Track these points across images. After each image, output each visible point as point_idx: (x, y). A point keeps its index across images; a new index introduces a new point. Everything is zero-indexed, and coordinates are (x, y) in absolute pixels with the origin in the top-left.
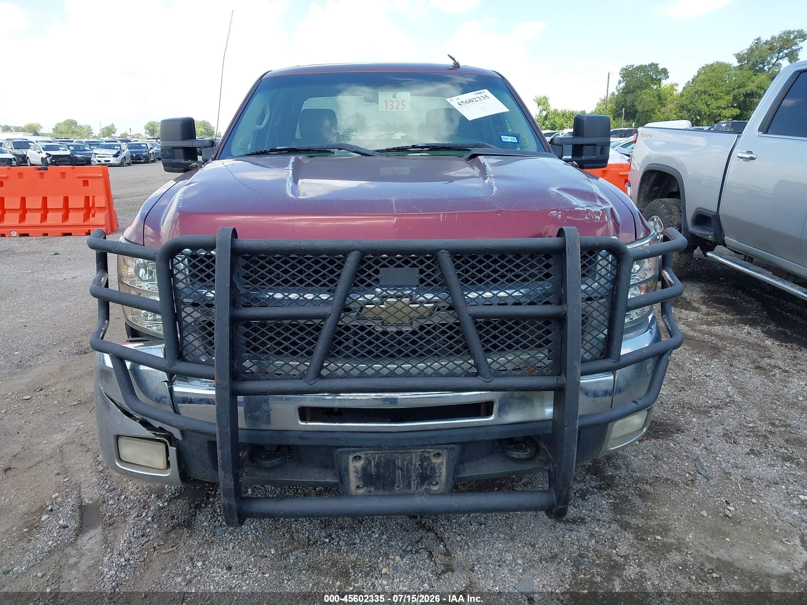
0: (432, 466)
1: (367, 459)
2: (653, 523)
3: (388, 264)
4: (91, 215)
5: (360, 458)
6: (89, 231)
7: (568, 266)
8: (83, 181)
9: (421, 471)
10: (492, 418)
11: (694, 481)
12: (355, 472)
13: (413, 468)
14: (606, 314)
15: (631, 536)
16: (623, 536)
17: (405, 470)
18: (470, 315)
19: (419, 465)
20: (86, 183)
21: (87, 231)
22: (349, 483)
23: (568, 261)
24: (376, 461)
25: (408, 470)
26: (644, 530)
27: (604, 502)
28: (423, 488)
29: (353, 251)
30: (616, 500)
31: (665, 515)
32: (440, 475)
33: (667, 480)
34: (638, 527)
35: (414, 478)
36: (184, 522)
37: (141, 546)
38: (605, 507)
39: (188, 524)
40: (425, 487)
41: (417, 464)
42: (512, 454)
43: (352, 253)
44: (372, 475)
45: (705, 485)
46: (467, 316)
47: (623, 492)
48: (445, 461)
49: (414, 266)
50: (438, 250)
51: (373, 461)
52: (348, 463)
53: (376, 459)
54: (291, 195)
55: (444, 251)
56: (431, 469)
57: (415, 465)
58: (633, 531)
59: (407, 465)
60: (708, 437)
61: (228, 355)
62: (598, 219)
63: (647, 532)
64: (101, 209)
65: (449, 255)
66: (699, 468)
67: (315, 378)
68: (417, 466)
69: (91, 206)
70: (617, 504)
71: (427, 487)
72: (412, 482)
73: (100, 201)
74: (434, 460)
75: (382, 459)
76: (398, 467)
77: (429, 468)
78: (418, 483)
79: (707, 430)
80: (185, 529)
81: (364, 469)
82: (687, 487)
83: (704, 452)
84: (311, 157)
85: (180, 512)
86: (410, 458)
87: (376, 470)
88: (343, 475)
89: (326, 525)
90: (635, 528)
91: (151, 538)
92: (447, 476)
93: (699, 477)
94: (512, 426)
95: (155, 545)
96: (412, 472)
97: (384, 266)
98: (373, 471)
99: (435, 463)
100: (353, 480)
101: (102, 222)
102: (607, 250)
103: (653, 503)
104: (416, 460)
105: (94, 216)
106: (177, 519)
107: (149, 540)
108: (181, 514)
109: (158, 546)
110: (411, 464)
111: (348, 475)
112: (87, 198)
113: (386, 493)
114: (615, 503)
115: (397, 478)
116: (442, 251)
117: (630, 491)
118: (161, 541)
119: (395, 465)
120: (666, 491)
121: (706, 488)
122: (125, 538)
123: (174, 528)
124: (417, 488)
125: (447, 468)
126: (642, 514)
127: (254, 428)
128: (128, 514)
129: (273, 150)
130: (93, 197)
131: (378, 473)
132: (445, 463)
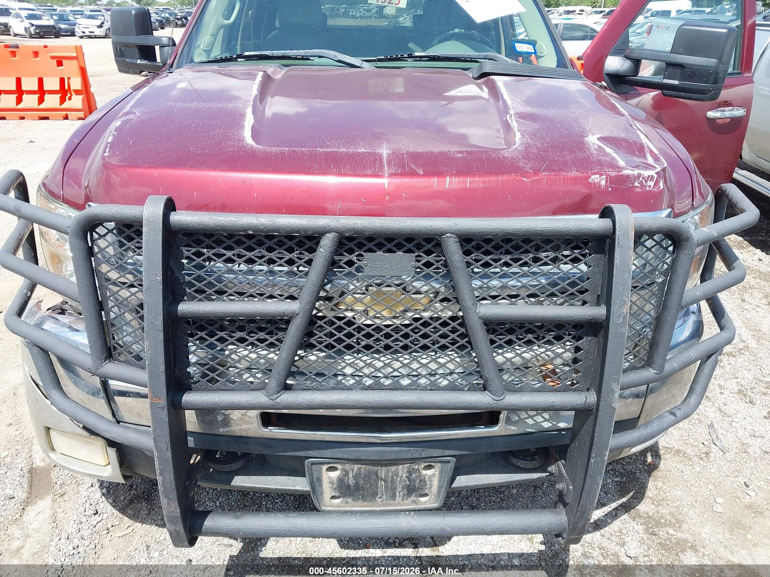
0: (422, 478)
1: (344, 470)
2: (664, 511)
3: (375, 248)
4: (67, 97)
5: (335, 469)
6: (67, 115)
7: (617, 261)
8: (57, 61)
9: (408, 483)
10: (496, 428)
11: (708, 454)
12: (329, 483)
13: (399, 479)
14: (652, 313)
15: (640, 528)
16: (631, 528)
17: (389, 482)
18: (480, 318)
19: (406, 476)
20: (60, 64)
21: (64, 116)
22: (322, 494)
23: (617, 255)
24: (355, 472)
25: (392, 481)
26: (655, 520)
27: (610, 481)
28: (410, 500)
29: (329, 232)
30: (622, 478)
31: (678, 500)
32: (431, 487)
33: (678, 451)
34: (649, 516)
35: (400, 489)
36: (144, 492)
37: (92, 527)
38: (610, 486)
39: (148, 496)
40: (412, 498)
41: (404, 476)
42: (517, 462)
43: (328, 235)
44: (349, 486)
45: (721, 460)
46: (476, 318)
47: (630, 467)
48: (437, 473)
49: (409, 251)
50: (442, 234)
51: (351, 472)
52: (321, 473)
53: (355, 470)
54: (249, 141)
55: (451, 235)
56: (421, 481)
57: (402, 477)
58: (642, 521)
59: (392, 477)
60: (721, 393)
61: (164, 368)
62: (650, 186)
63: (658, 523)
64: (77, 92)
65: (457, 240)
66: (714, 437)
67: (279, 392)
68: (404, 477)
69: (66, 88)
70: (624, 483)
71: (415, 499)
72: (398, 494)
73: (76, 83)
74: (425, 472)
75: (363, 470)
76: (381, 478)
77: (418, 480)
78: (404, 495)
79: (720, 384)
80: (144, 503)
81: (341, 480)
82: (701, 463)
83: (718, 415)
84: (286, 66)
85: (140, 481)
86: (396, 470)
87: (354, 481)
88: (315, 483)
89: (300, 503)
90: (645, 518)
91: (105, 516)
92: (440, 488)
93: (714, 449)
94: (521, 437)
95: (109, 526)
96: (398, 484)
97: (370, 250)
98: (351, 482)
99: (426, 475)
100: (327, 491)
101: (79, 106)
102: (664, 235)
103: (664, 483)
104: (403, 472)
105: (70, 99)
106: (136, 489)
107: (102, 519)
108: (141, 483)
109: (112, 526)
110: (397, 476)
111: (321, 485)
112: (62, 80)
113: (365, 503)
114: (621, 482)
115: (380, 490)
116: (448, 235)
117: (638, 465)
118: (115, 521)
119: (378, 477)
120: (678, 467)
121: (721, 463)
122: (76, 518)
123: (131, 501)
124: (403, 499)
125: (439, 481)
126: (651, 498)
127: (207, 432)
128: (81, 482)
129: (240, 56)
130: (69, 78)
131: (357, 484)
132: (437, 476)
